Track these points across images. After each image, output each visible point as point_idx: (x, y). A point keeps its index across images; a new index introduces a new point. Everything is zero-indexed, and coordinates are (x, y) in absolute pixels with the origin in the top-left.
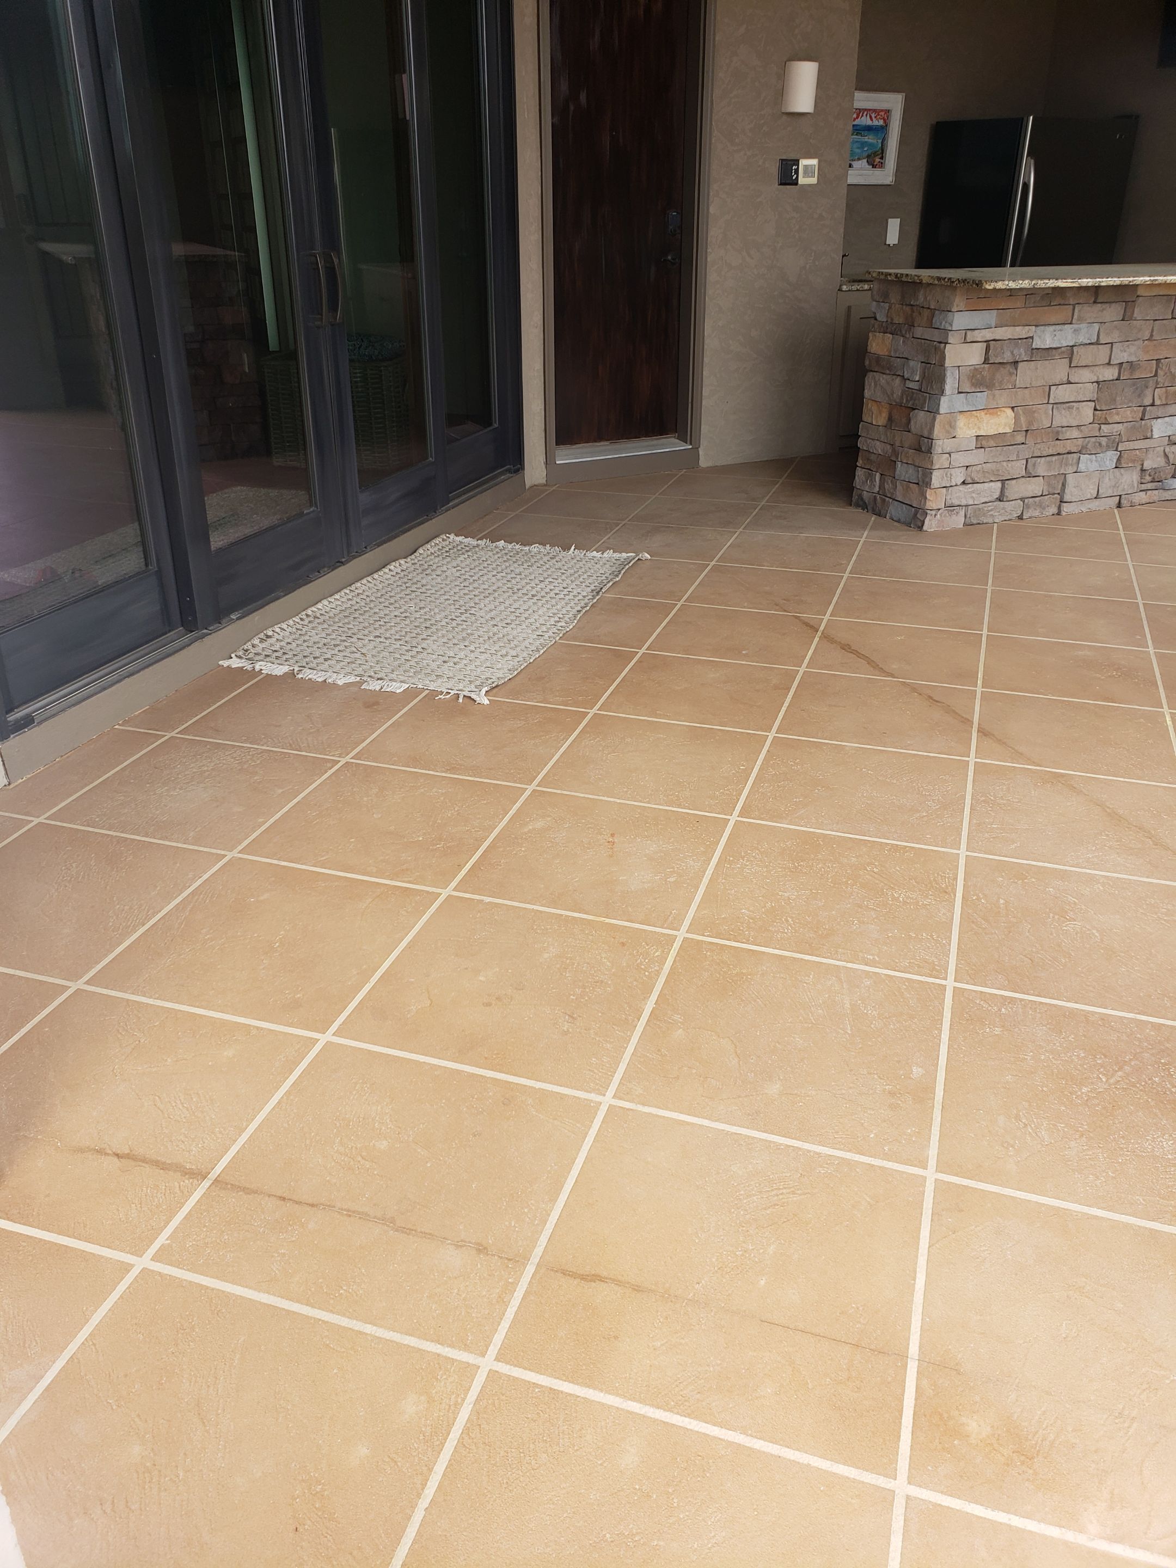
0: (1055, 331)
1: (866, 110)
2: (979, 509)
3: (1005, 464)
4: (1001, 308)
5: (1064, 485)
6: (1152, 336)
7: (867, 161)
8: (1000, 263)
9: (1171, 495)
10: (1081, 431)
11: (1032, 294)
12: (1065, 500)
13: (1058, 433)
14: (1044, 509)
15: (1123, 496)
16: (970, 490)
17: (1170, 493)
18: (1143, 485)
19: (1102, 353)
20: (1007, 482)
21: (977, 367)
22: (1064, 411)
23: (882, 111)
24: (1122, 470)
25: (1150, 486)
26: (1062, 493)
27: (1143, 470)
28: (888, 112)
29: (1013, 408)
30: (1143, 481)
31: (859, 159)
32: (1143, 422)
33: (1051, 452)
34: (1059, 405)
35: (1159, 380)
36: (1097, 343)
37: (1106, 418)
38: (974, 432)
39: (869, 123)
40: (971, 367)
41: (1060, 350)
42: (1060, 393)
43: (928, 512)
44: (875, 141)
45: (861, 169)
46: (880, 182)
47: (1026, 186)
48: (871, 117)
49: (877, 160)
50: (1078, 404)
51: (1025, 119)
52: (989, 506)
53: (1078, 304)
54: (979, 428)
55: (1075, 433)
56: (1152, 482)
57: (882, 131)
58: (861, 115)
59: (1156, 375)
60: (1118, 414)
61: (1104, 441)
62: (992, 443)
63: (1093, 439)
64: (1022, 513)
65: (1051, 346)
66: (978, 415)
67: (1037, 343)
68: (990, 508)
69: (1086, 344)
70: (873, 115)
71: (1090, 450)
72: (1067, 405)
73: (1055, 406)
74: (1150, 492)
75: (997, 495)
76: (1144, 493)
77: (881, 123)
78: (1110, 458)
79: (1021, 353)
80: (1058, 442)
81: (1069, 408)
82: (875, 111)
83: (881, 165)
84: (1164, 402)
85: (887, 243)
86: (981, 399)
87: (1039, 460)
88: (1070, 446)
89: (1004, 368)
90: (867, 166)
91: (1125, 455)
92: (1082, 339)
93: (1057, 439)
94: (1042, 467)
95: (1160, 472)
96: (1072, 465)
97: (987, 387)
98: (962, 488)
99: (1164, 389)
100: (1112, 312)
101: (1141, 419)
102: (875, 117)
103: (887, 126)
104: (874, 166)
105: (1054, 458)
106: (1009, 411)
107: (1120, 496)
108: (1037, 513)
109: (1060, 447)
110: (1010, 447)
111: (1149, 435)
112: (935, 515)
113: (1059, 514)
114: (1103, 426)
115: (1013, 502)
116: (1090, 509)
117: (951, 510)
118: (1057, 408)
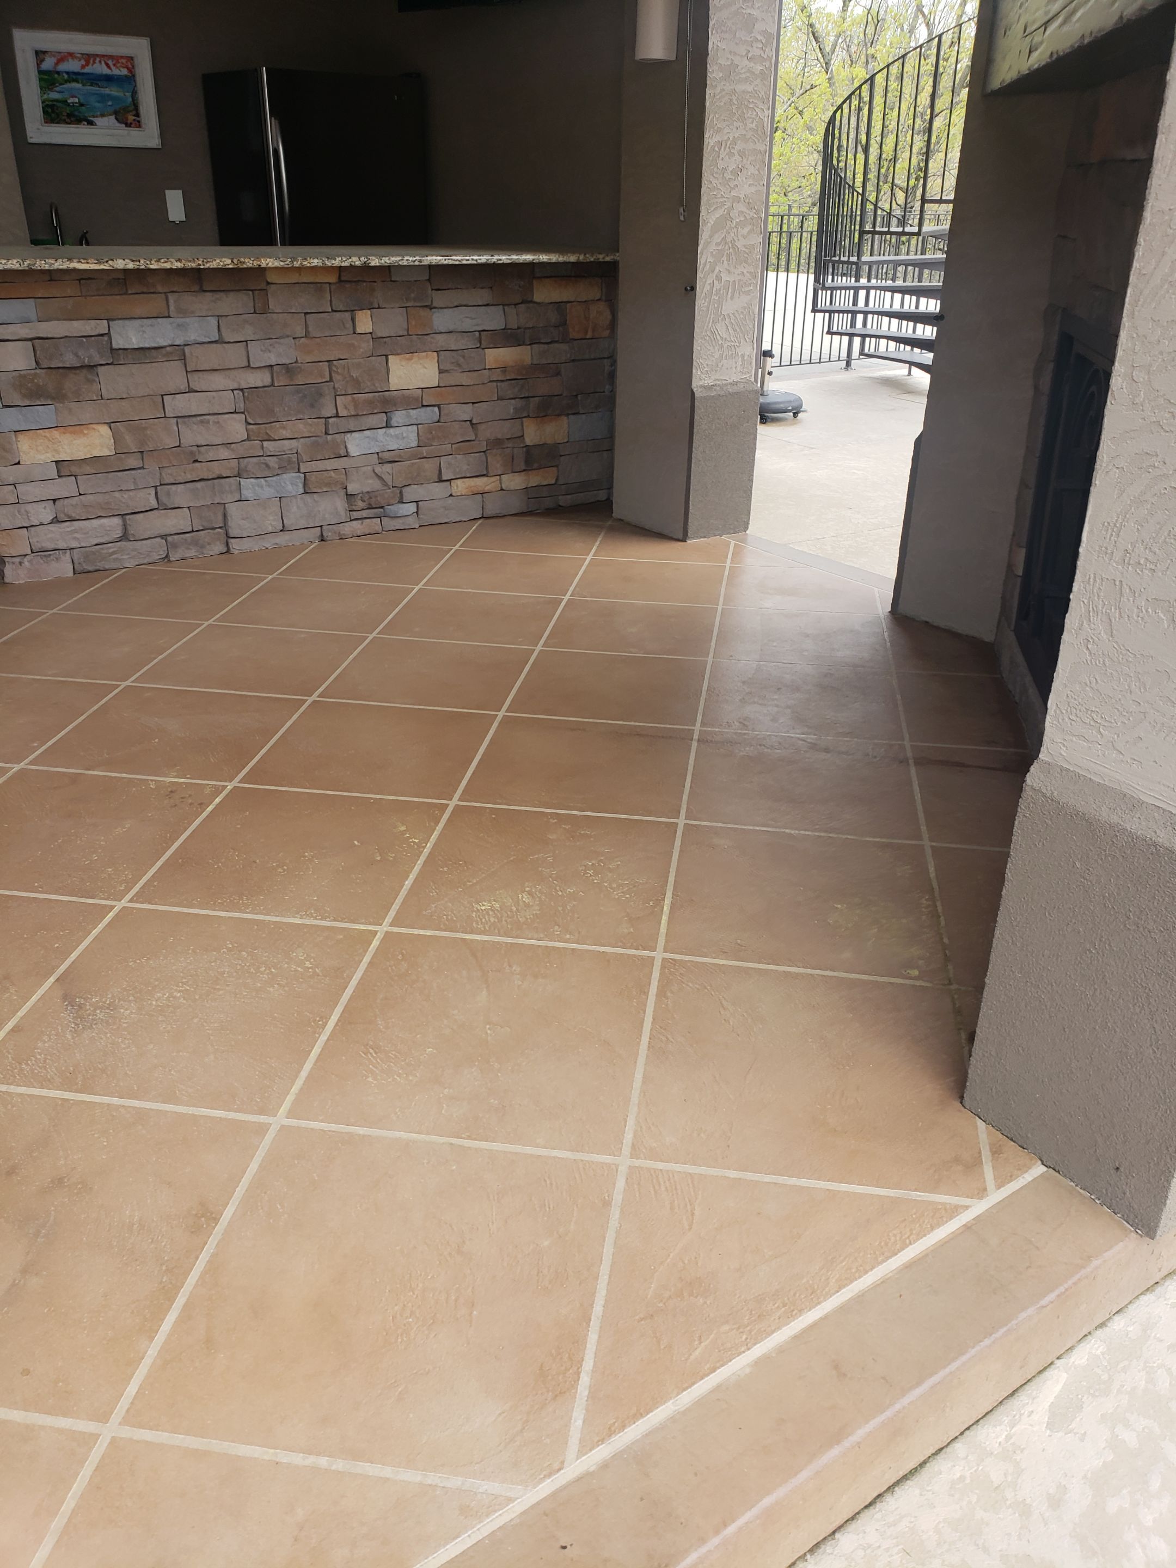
0: (142, 326)
1: (97, 55)
2: (94, 553)
3: (117, 494)
4: (40, 296)
5: (225, 516)
6: (307, 332)
7: (116, 119)
9: (403, 523)
10: (233, 450)
11: (90, 279)
12: (232, 535)
13: (192, 453)
14: (203, 547)
15: (324, 527)
16: (69, 529)
17: (401, 521)
18: (354, 513)
19: (234, 356)
20: (128, 517)
21: (22, 373)
22: (195, 427)
23: (122, 57)
24: (315, 495)
25: (365, 514)
26: (225, 526)
27: (349, 496)
28: (131, 59)
29: (109, 424)
30: (354, 508)
31: (103, 115)
32: (329, 437)
33: (190, 478)
34: (186, 420)
35: (336, 386)
36: (220, 341)
37: (267, 433)
38: (50, 457)
39: (106, 71)
40: (14, 373)
41: (163, 351)
42: (178, 405)
43: (6, 559)
44: (121, 94)
45: (108, 128)
46: (141, 145)
48: (107, 65)
49: (131, 118)
50: (216, 416)
51: (259, 70)
52: (110, 548)
53: (173, 292)
54: (57, 452)
55: (224, 453)
56: (368, 508)
57: (130, 80)
58: (91, 61)
59: (331, 380)
60: (284, 428)
61: (272, 462)
62: (88, 469)
63: (255, 460)
64: (168, 553)
65: (141, 346)
66: (48, 435)
67: (118, 343)
68: (111, 551)
69: (204, 343)
70: (110, 62)
71: (253, 473)
72: (199, 418)
73: (179, 420)
74: (368, 520)
75: (118, 533)
76: (360, 522)
77: (124, 72)
78: (291, 483)
79: (93, 355)
80: (197, 464)
81: (202, 422)
82: (111, 57)
83: (138, 124)
84: (353, 413)
85: (171, 219)
86: (46, 413)
87: (174, 487)
88: (217, 469)
89: (75, 374)
90: (118, 125)
91: (312, 478)
92: (193, 336)
93: (196, 461)
94: (180, 495)
95: (376, 497)
96: (231, 492)
97: (53, 399)
98: (53, 527)
99: (349, 397)
100: (233, 303)
101: (326, 433)
102: (114, 65)
103: (134, 76)
104: (128, 125)
105: (199, 485)
106: (104, 430)
107: (321, 526)
108: (192, 552)
109: (201, 470)
110: (119, 474)
111: (343, 452)
112: (20, 563)
113: (228, 551)
114: (265, 444)
115: (148, 541)
116: (277, 544)
117: (45, 556)
118: (185, 423)
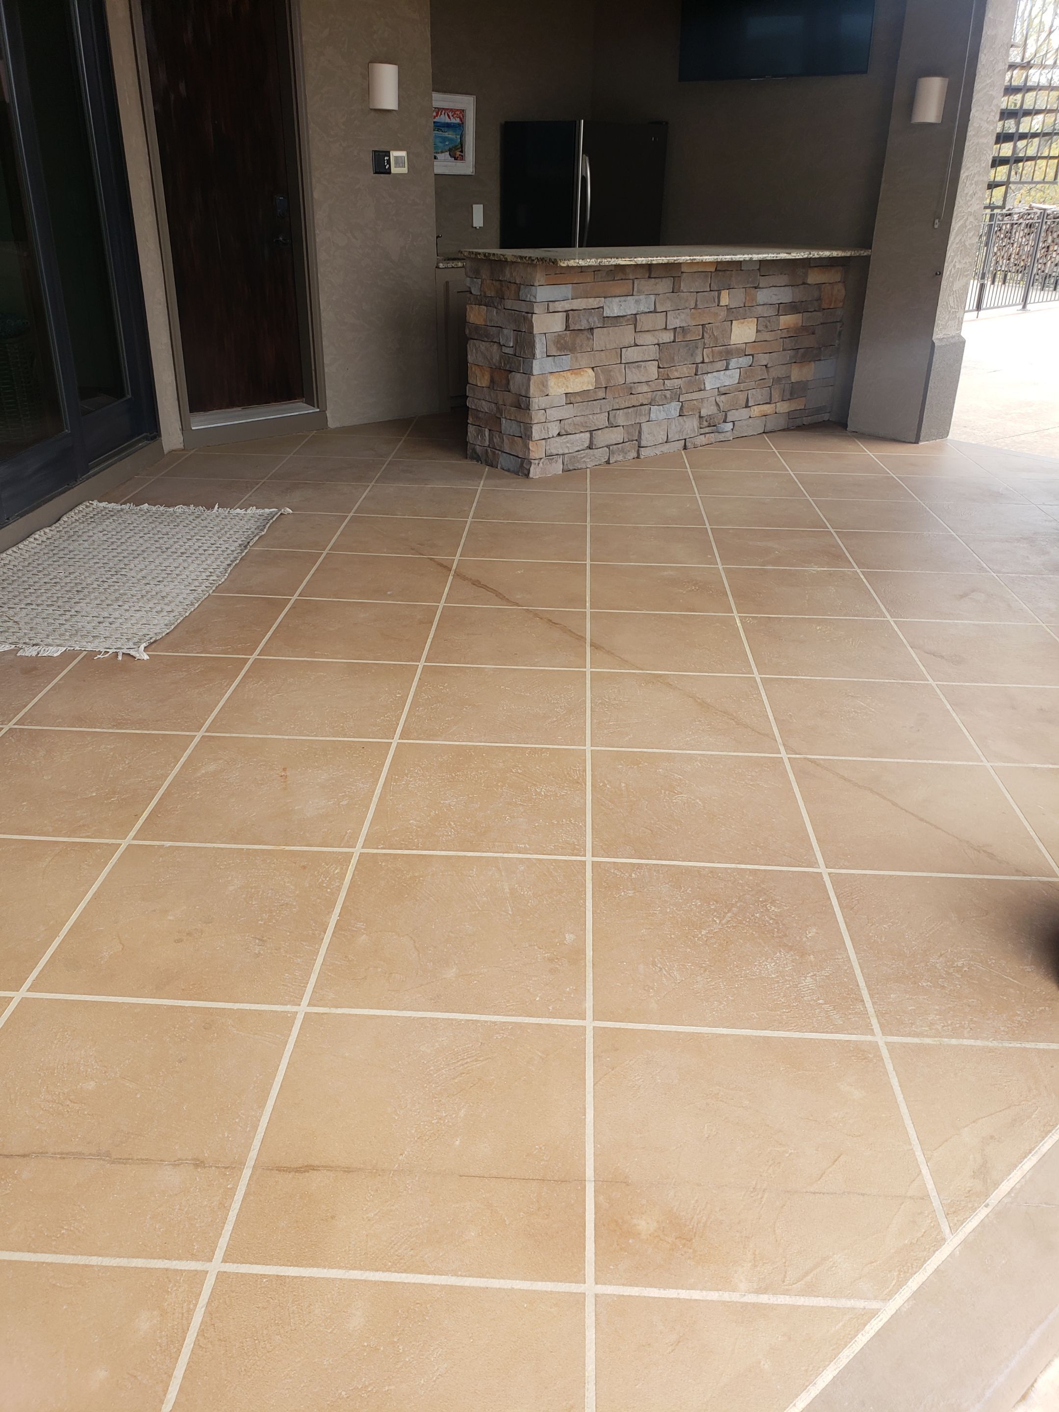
0: (620, 302)
1: (443, 109)
2: (574, 457)
3: (591, 417)
4: (575, 282)
5: (640, 433)
6: (696, 305)
7: (450, 154)
8: (570, 244)
9: (724, 437)
10: (650, 386)
11: (599, 270)
12: (642, 445)
13: (631, 388)
14: (626, 453)
15: (687, 440)
16: (565, 441)
17: (723, 435)
18: (702, 430)
19: (660, 319)
20: (594, 432)
21: (560, 333)
22: (634, 369)
23: (458, 110)
24: (684, 417)
25: (707, 430)
26: (639, 440)
27: (700, 417)
28: (462, 111)
29: (593, 368)
30: (702, 426)
31: (442, 152)
32: (697, 377)
33: (627, 405)
34: (630, 365)
35: (706, 341)
36: (655, 311)
37: (668, 374)
38: (563, 390)
39: (447, 120)
40: (555, 334)
41: (626, 318)
42: (631, 354)
43: (532, 461)
44: (454, 137)
45: (445, 161)
46: (462, 173)
47: (584, 179)
48: (448, 115)
49: (458, 153)
50: (645, 363)
51: (578, 122)
52: (582, 454)
53: (636, 278)
54: (567, 387)
55: (645, 388)
56: (708, 426)
57: (459, 127)
58: (440, 113)
59: (703, 337)
60: (677, 370)
61: (668, 393)
62: (579, 399)
63: (660, 393)
64: (609, 458)
65: (619, 315)
66: (565, 375)
67: (607, 313)
68: (582, 456)
69: (646, 313)
70: (450, 114)
71: (658, 402)
72: (637, 364)
73: (626, 365)
74: (708, 435)
75: (587, 444)
76: (703, 436)
77: (458, 121)
78: (674, 407)
79: (595, 321)
80: (632, 396)
81: (638, 366)
82: (451, 110)
83: (462, 158)
84: (712, 360)
85: (474, 226)
86: (566, 361)
87: (618, 412)
88: (642, 399)
89: (582, 334)
90: (450, 158)
91: (686, 406)
92: (643, 308)
93: (631, 394)
94: (621, 418)
95: (714, 418)
96: (645, 415)
97: (570, 351)
98: (558, 439)
99: (710, 349)
100: (664, 286)
101: (696, 375)
102: (453, 116)
103: (463, 123)
104: (456, 159)
105: (630, 410)
106: (590, 371)
107: (685, 439)
108: (620, 458)
109: (634, 400)
110: (594, 402)
111: (703, 388)
112: (538, 464)
113: (638, 457)
114: (666, 381)
115: (601, 449)
116: (662, 451)
117: (551, 459)
118: (629, 367)
